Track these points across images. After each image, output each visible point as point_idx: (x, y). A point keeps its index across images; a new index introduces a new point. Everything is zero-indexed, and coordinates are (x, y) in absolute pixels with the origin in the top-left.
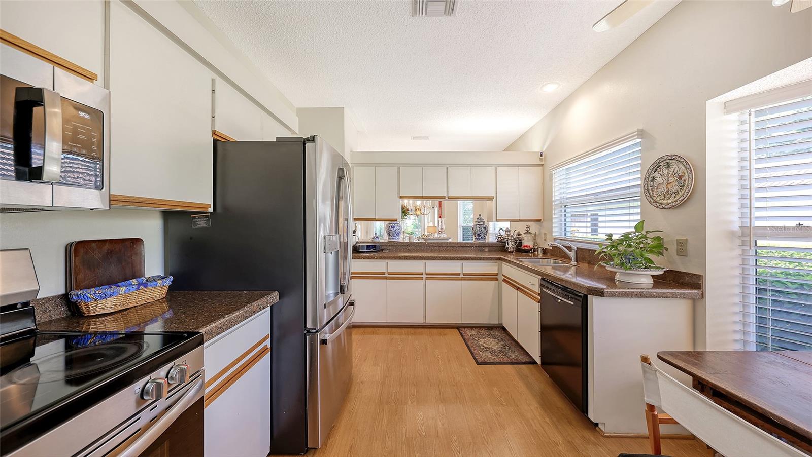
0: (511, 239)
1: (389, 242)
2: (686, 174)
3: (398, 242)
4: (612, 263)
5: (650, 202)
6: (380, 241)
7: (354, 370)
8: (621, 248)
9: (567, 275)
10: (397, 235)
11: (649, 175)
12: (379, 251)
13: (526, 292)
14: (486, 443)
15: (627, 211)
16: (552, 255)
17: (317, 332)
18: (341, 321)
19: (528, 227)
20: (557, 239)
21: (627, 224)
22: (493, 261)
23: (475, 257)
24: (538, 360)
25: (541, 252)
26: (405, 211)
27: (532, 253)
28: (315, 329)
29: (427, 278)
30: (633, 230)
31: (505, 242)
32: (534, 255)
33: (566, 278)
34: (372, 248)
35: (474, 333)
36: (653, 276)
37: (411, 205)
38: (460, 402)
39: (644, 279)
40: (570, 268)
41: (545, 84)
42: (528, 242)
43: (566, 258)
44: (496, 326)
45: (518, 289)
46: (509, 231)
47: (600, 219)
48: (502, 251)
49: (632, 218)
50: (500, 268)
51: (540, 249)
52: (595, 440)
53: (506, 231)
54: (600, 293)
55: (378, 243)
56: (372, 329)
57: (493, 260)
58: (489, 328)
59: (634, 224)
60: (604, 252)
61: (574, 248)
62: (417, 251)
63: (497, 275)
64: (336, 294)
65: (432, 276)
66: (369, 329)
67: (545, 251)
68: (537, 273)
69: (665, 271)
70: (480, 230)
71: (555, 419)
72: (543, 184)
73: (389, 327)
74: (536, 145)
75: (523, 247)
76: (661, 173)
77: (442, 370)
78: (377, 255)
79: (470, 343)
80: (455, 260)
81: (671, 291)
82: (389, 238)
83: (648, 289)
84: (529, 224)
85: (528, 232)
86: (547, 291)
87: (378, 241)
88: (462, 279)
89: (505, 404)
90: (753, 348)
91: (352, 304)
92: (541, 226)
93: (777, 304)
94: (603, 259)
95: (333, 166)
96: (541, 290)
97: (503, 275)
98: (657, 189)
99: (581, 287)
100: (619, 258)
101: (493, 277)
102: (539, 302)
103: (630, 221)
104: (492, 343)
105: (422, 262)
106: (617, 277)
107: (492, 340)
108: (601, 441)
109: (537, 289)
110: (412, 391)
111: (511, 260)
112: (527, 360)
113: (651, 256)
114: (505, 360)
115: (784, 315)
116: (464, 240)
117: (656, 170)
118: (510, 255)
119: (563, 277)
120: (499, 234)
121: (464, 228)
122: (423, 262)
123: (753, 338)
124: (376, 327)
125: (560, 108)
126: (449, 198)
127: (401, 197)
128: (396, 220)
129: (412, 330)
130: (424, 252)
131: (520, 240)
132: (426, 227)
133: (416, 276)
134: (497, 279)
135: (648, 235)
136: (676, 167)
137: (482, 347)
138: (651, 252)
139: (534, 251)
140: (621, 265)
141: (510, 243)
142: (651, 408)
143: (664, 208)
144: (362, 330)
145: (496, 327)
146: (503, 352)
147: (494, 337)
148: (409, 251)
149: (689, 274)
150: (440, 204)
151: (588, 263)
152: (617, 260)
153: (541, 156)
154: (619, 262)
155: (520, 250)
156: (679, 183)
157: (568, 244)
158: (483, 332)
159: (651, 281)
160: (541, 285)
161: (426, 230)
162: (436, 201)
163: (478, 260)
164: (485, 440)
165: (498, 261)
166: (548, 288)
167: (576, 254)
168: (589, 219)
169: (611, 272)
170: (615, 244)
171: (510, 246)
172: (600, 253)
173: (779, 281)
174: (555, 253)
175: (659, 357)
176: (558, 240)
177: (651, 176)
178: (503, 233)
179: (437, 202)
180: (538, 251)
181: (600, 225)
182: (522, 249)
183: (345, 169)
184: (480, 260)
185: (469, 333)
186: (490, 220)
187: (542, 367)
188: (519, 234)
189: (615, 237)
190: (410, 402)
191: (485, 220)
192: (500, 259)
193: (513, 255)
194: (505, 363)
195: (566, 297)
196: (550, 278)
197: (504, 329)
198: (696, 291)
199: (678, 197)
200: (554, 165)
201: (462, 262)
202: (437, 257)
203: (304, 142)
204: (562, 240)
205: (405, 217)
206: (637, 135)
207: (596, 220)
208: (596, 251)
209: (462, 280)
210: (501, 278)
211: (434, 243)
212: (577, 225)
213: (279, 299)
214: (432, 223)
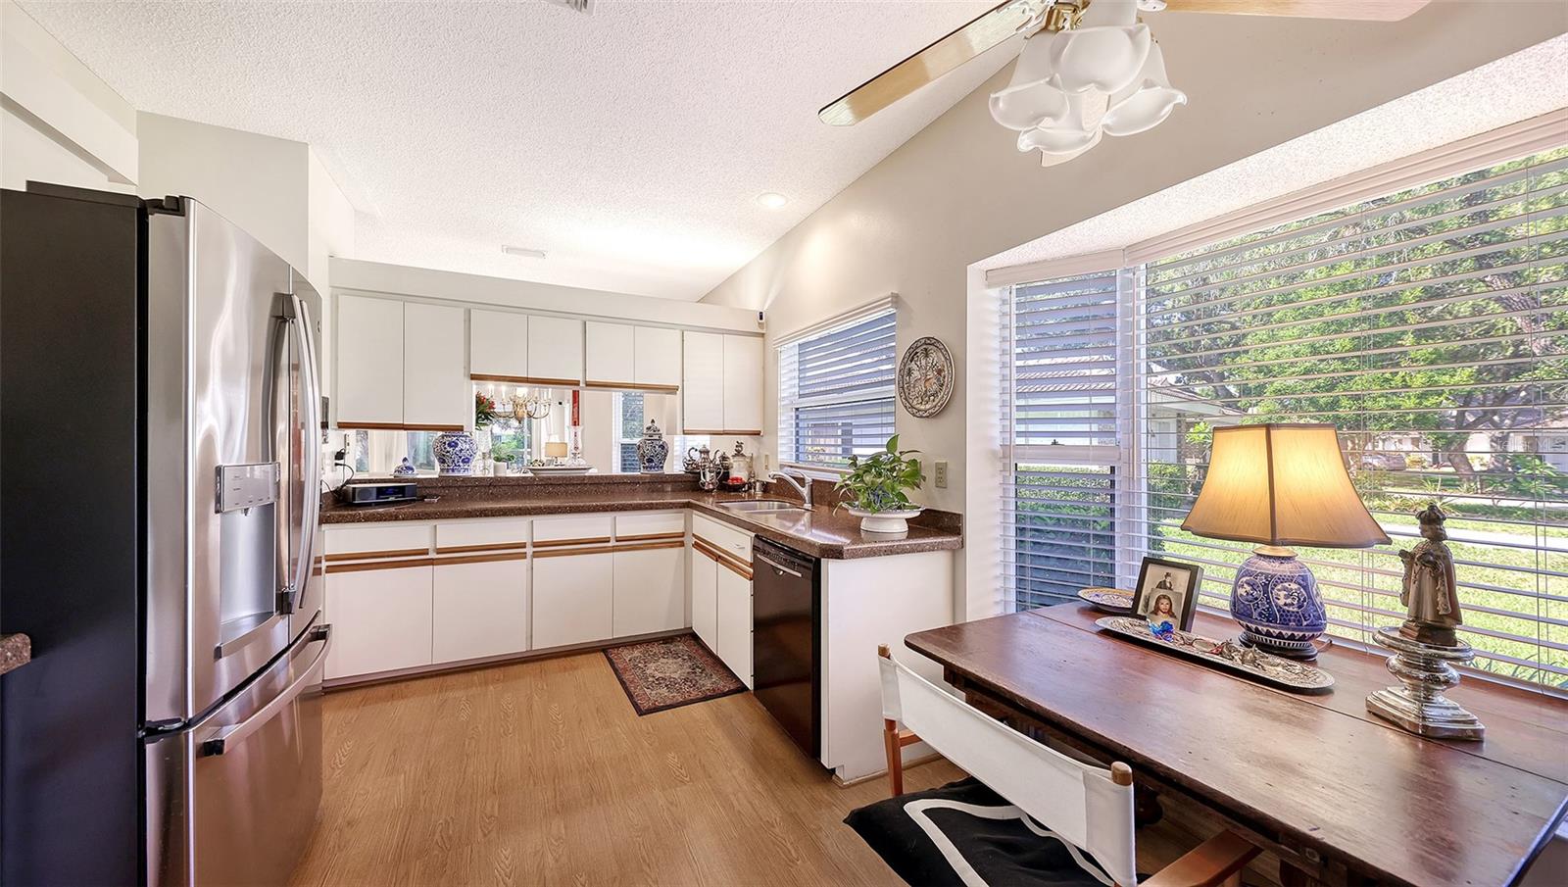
0: (710, 467)
1: (441, 479)
2: (946, 369)
3: (465, 479)
4: (857, 503)
5: (906, 407)
6: (418, 477)
7: (327, 799)
8: (868, 478)
9: (799, 526)
10: (463, 461)
11: (905, 366)
12: (414, 500)
13: (731, 563)
14: (646, 868)
15: (878, 420)
16: (778, 494)
17: (188, 725)
18: (280, 681)
19: (739, 445)
20: (785, 466)
21: (878, 441)
22: (675, 510)
23: (641, 504)
24: (749, 683)
25: (760, 489)
26: (484, 411)
27: (745, 491)
28: (179, 720)
29: (536, 555)
30: (885, 450)
31: (699, 473)
32: (750, 495)
33: (795, 534)
34: (391, 494)
35: (636, 653)
36: (907, 520)
37: (504, 397)
38: (598, 801)
39: (895, 525)
40: (802, 514)
41: (765, 194)
42: (739, 472)
43: (798, 496)
44: (677, 633)
45: (718, 558)
46: (707, 452)
47: (855, 432)
48: (693, 491)
49: (885, 430)
50: (688, 522)
51: (758, 484)
52: (829, 799)
53: (701, 452)
54: (836, 553)
55: (413, 480)
56: (387, 687)
57: (676, 507)
58: (667, 639)
59: (885, 441)
60: (847, 485)
61: (808, 480)
62: (514, 497)
63: (683, 536)
64: (263, 617)
65: (547, 549)
66: (380, 688)
67: (766, 487)
68: (749, 527)
69: (921, 512)
70: (654, 451)
71: (771, 782)
72: (764, 368)
73: (437, 675)
74: (753, 297)
75: (730, 482)
76: (918, 363)
77: (563, 744)
78: (406, 509)
79: (626, 677)
80: (599, 511)
81: (927, 541)
82: (442, 470)
83: (900, 541)
84: (741, 439)
85: (738, 453)
86: (762, 558)
87: (411, 477)
88: (614, 549)
89: (688, 779)
90: (1012, 609)
91: (321, 635)
92: (760, 443)
93: (1037, 546)
94: (845, 498)
95: (256, 287)
96: (755, 556)
97: (694, 535)
98: (914, 387)
99: (811, 545)
100: (866, 495)
101: (674, 541)
102: (751, 579)
103: (882, 435)
104: (671, 667)
105: (524, 521)
106: (864, 525)
107: (671, 661)
108: (838, 798)
109: (747, 555)
110: (489, 808)
111: (709, 506)
112: (732, 687)
113: (905, 490)
114: (694, 694)
115: (1043, 561)
116: (624, 469)
117: (913, 358)
118: (708, 496)
119: (791, 532)
120: (688, 458)
121: (625, 447)
122: (527, 519)
123: (1013, 597)
124: (401, 681)
125: (789, 240)
126: (587, 385)
127: (474, 377)
128: (460, 429)
129: (497, 673)
130: (529, 499)
131: (727, 468)
132: (543, 445)
133: (510, 552)
134: (682, 544)
135: (903, 458)
136: (936, 357)
137: (650, 679)
138: (906, 483)
139: (750, 488)
140: (868, 505)
141: (708, 475)
142: (891, 724)
143: (921, 417)
144: (358, 695)
145: (680, 636)
146: (691, 681)
147: (676, 656)
148: (494, 498)
149: (949, 513)
150: (576, 395)
151: (829, 505)
152: (862, 499)
153: (761, 318)
154: (865, 500)
155: (727, 486)
156: (939, 380)
157: (799, 473)
158: (656, 649)
159: (905, 527)
160: (755, 548)
161: (543, 451)
162: (566, 391)
163: (646, 509)
164: (644, 861)
165: (683, 510)
166: (764, 553)
167: (812, 490)
168: (839, 432)
169: (857, 517)
170: (861, 472)
171: (708, 478)
172: (842, 487)
173: (1038, 517)
174: (780, 490)
175: (907, 644)
176: (786, 468)
177: (907, 367)
178: (696, 456)
179: (568, 392)
180: (755, 489)
181: (855, 441)
182: (729, 486)
183: (296, 299)
184: (651, 509)
185: (627, 655)
186: (672, 432)
187: (755, 694)
188: (724, 458)
189: (861, 461)
190: (480, 834)
191: (663, 431)
192: (688, 505)
193: (713, 496)
194: (693, 702)
195: (792, 565)
196: (768, 534)
197: (694, 637)
198: (955, 539)
199: (937, 400)
200: (782, 335)
201: (613, 514)
202: (559, 508)
203: (144, 209)
204: (791, 467)
205: (485, 421)
206: (892, 302)
207: (850, 433)
208: (835, 483)
209: (613, 551)
210: (689, 541)
211: (555, 478)
212: (822, 441)
213: (33, 656)
214: (557, 436)
